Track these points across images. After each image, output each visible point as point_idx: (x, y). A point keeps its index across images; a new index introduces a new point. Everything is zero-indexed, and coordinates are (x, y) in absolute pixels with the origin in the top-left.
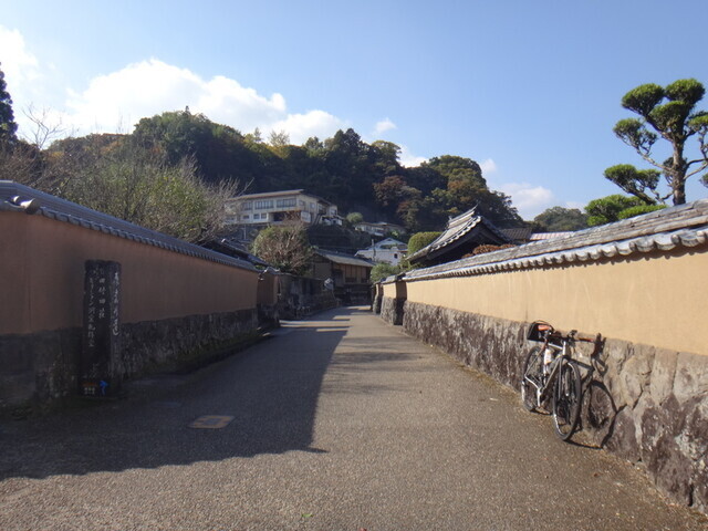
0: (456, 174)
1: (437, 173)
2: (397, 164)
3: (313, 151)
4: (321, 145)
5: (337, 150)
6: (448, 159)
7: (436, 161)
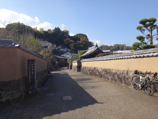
0: (82, 38)
1: (78, 37)
2: (69, 35)
3: (49, 32)
4: (51, 31)
5: (55, 32)
6: (80, 34)
7: (77, 35)
